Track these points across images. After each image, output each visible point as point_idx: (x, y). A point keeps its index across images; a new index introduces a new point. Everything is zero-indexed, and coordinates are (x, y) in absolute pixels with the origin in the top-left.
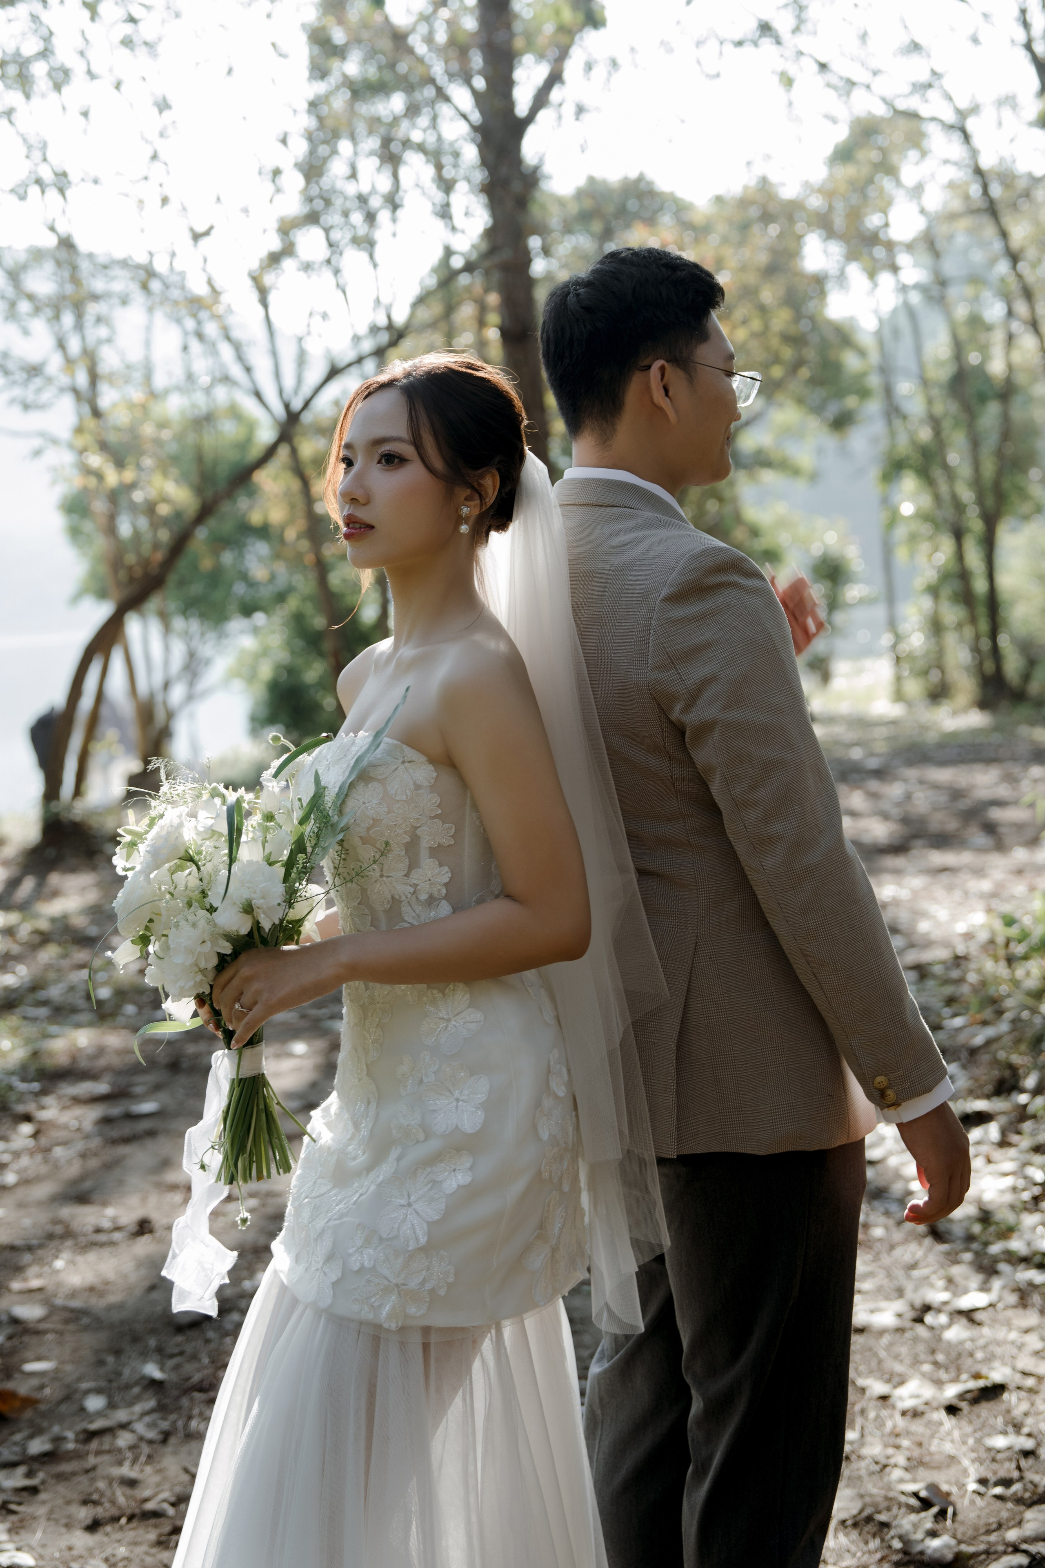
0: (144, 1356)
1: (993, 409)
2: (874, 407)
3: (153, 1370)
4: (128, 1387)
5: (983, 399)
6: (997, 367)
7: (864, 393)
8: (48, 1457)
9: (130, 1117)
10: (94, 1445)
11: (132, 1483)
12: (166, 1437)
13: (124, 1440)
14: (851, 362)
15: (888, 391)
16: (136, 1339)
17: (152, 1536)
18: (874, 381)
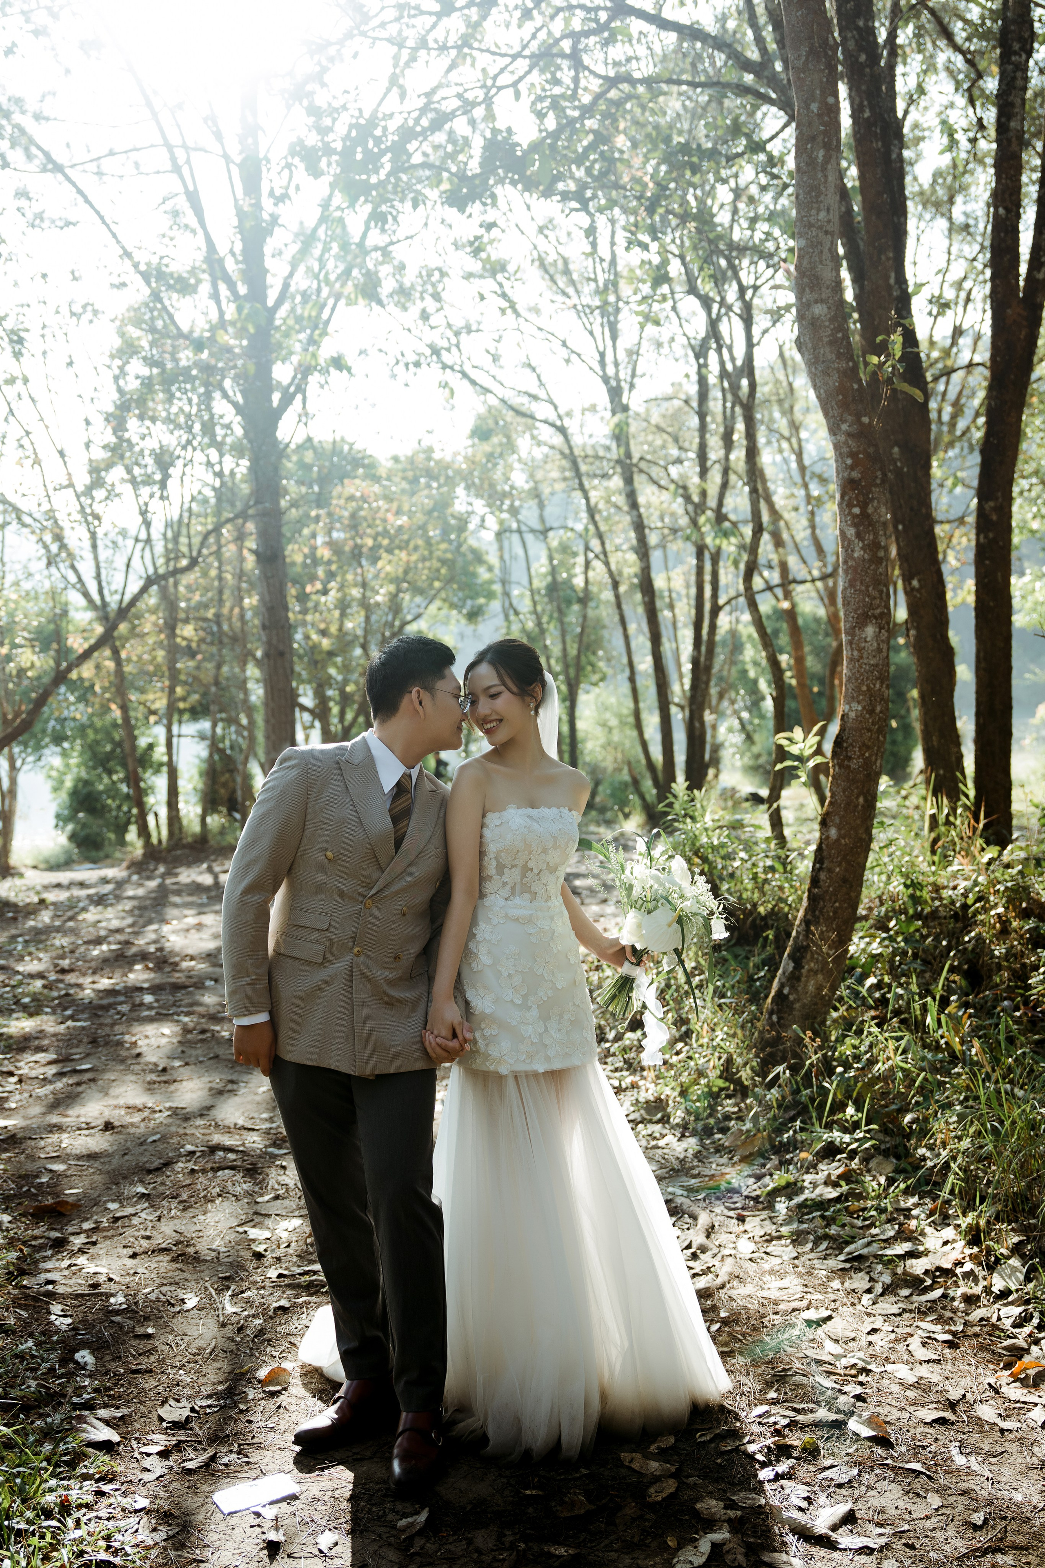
0: (132, 1183)
1: (576, 607)
2: (496, 606)
3: (141, 1189)
4: (129, 1198)
5: (569, 603)
6: (579, 582)
7: (490, 595)
8: (95, 1230)
9: (75, 1071)
10: (120, 1223)
11: (148, 1238)
12: (159, 1219)
13: (135, 1221)
14: (483, 574)
15: (507, 594)
16: (125, 1178)
17: (168, 1258)
18: (497, 588)
